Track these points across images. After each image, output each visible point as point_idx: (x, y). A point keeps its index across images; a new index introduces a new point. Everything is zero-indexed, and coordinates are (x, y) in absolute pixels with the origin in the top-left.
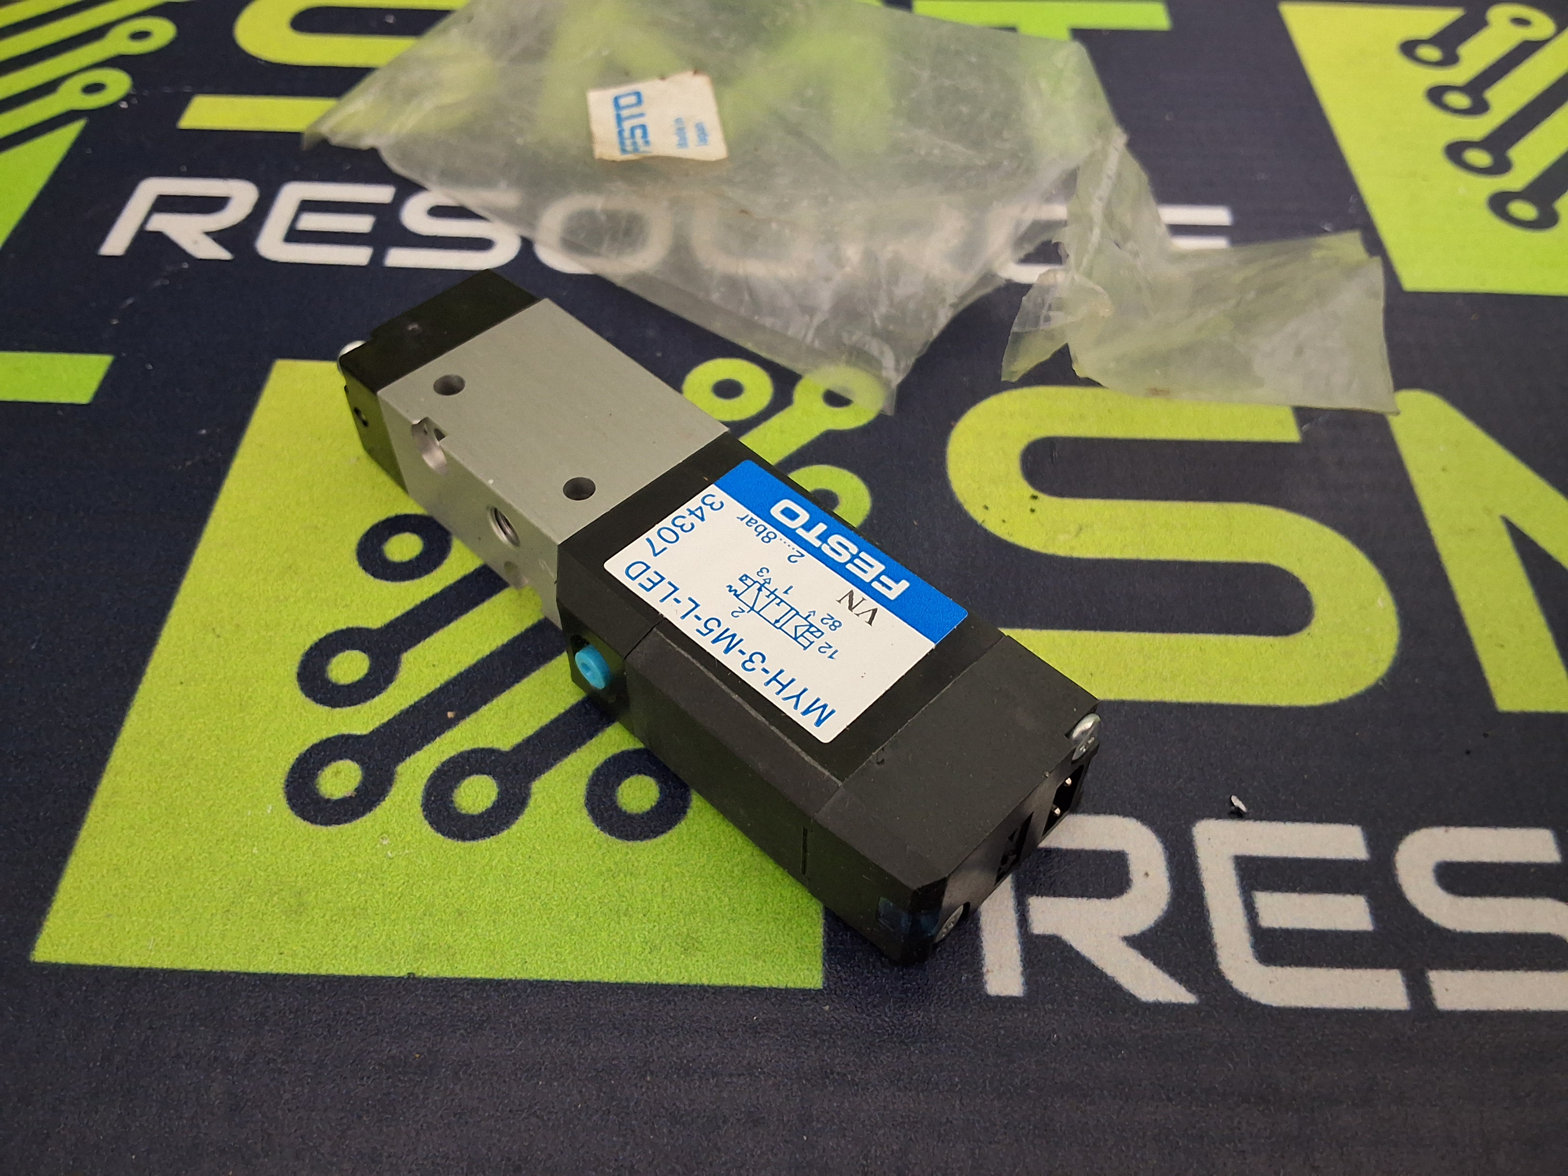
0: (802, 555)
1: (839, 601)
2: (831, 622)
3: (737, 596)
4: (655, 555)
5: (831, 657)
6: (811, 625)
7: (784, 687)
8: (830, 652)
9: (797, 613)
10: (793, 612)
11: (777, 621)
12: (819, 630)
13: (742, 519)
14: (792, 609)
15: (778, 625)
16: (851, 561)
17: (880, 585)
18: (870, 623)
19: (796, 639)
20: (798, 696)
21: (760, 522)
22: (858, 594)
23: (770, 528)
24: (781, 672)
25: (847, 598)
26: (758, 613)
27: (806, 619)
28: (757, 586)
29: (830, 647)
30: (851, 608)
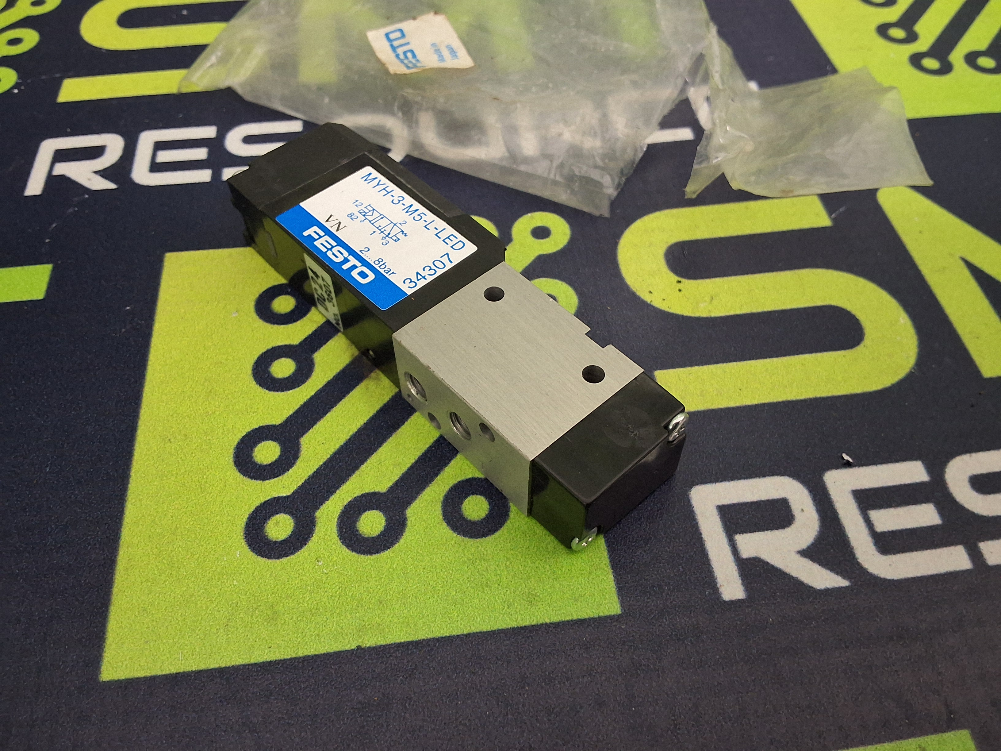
0: (361, 251)
1: (345, 226)
2: (353, 217)
3: (402, 231)
4: (447, 254)
5: (357, 201)
6: (364, 215)
7: (384, 189)
8: (356, 203)
9: (370, 221)
10: (372, 222)
11: (382, 218)
12: (360, 213)
13: (393, 273)
14: (373, 224)
15: (382, 216)
16: (333, 247)
17: (320, 234)
18: (331, 216)
19: (374, 210)
20: (378, 185)
21: (382, 271)
22: (333, 230)
23: (377, 267)
24: (384, 195)
25: (340, 228)
26: (392, 222)
27: (366, 219)
28: (390, 236)
29: (356, 205)
30: (340, 223)
